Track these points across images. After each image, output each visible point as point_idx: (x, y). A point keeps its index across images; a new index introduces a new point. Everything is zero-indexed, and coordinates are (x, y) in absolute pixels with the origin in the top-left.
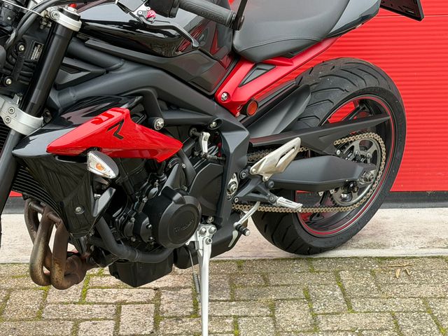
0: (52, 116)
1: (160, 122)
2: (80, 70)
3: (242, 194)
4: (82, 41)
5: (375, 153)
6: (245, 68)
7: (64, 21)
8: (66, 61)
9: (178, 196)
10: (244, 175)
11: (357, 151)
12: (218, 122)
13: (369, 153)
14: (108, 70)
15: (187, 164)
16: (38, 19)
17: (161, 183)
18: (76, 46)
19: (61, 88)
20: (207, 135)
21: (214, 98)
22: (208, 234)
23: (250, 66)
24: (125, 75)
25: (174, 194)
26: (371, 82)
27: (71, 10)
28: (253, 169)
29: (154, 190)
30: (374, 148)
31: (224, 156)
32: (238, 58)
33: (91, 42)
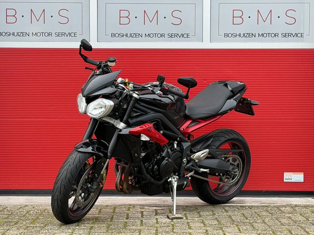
0: (129, 125)
1: (162, 132)
2: (138, 112)
3: (188, 166)
4: (139, 104)
5: (238, 164)
6: (189, 122)
7: (135, 95)
8: (134, 109)
9: (167, 158)
10: (189, 159)
11: (231, 161)
12: (180, 138)
13: (236, 164)
14: (146, 113)
15: (169, 150)
16: (127, 95)
17: (161, 155)
18: (137, 105)
19: (132, 118)
20: (176, 142)
21: (179, 129)
22: (176, 179)
23: (191, 121)
24: (151, 115)
25: (165, 157)
26: (235, 136)
27: (137, 93)
28: (192, 157)
29: (158, 157)
30: (237, 162)
31: (182, 150)
32: (187, 118)
33: (142, 104)
